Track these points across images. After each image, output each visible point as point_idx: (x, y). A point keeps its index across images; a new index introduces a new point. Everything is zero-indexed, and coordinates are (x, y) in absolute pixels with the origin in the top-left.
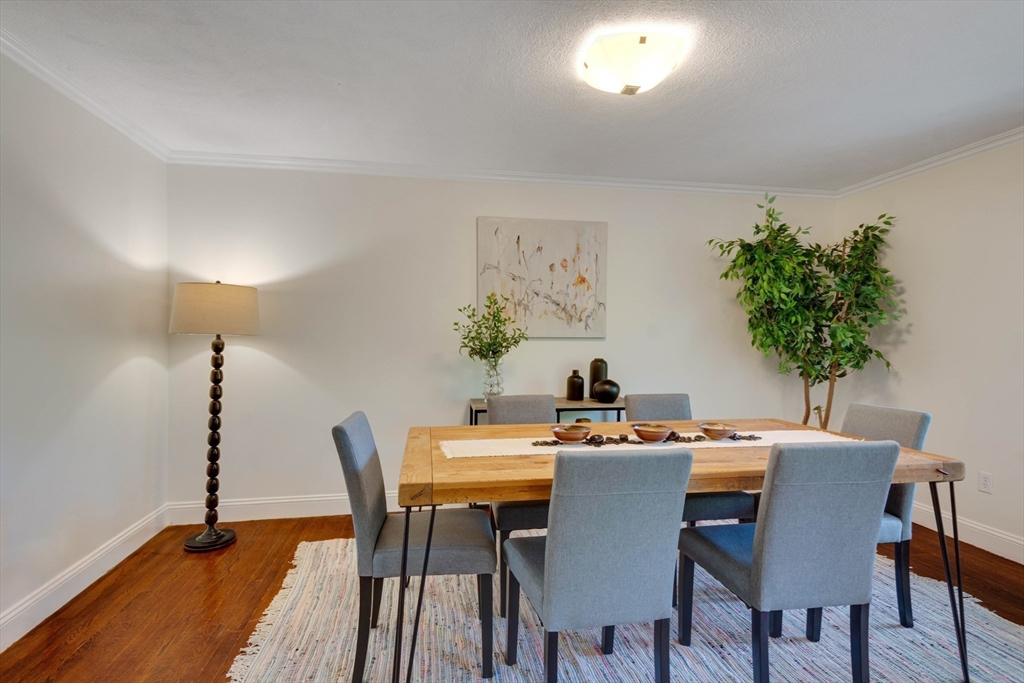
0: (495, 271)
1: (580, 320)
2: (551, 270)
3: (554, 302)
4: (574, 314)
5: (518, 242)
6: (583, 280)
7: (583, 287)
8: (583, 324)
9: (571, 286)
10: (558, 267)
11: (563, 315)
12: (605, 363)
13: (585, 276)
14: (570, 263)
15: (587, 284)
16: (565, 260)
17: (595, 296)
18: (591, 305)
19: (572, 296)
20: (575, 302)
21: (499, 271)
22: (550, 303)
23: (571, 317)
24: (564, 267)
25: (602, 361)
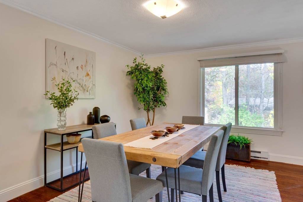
0: (55, 66)
1: (87, 91)
2: (77, 69)
3: (78, 83)
4: (85, 88)
5: (65, 55)
6: (88, 75)
7: (88, 77)
8: (88, 93)
9: (84, 76)
10: (80, 68)
11: (81, 89)
12: (99, 108)
13: (89, 73)
14: (84, 67)
15: (89, 77)
16: (82, 65)
17: (92, 81)
18: (91, 85)
19: (85, 81)
20: (86, 83)
21: (57, 67)
22: (77, 83)
23: (84, 89)
24: (82, 68)
25: (98, 108)
